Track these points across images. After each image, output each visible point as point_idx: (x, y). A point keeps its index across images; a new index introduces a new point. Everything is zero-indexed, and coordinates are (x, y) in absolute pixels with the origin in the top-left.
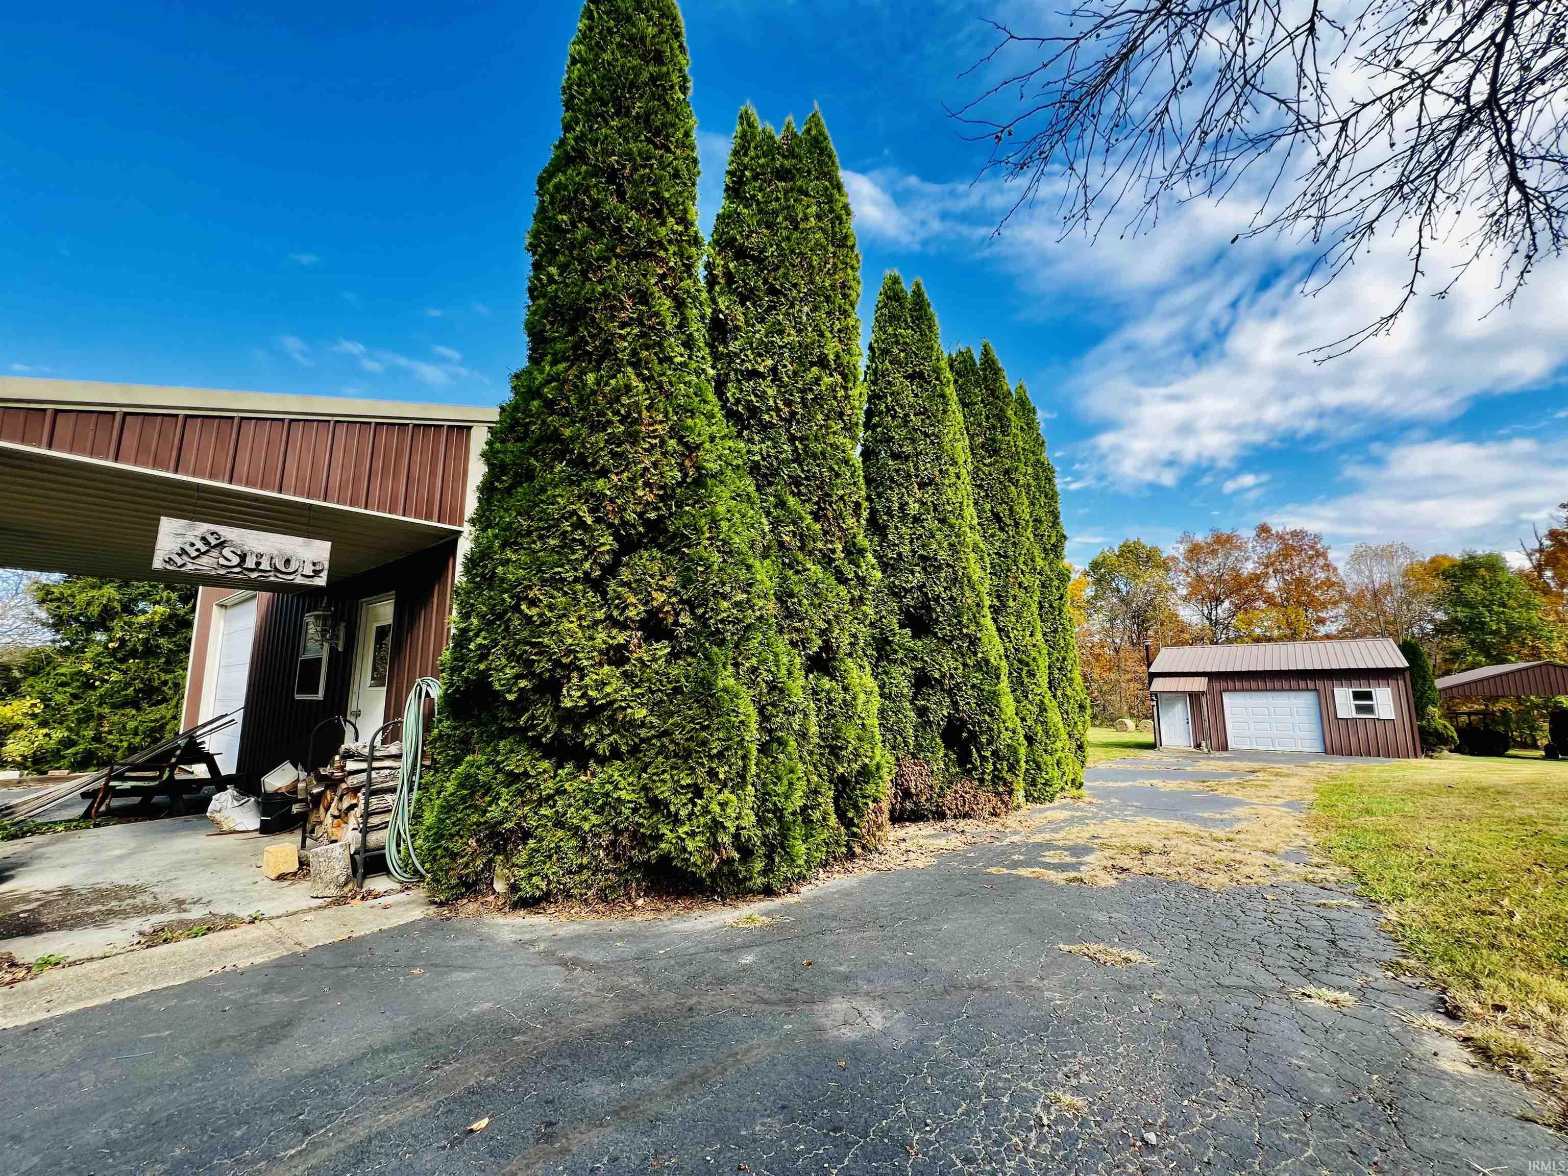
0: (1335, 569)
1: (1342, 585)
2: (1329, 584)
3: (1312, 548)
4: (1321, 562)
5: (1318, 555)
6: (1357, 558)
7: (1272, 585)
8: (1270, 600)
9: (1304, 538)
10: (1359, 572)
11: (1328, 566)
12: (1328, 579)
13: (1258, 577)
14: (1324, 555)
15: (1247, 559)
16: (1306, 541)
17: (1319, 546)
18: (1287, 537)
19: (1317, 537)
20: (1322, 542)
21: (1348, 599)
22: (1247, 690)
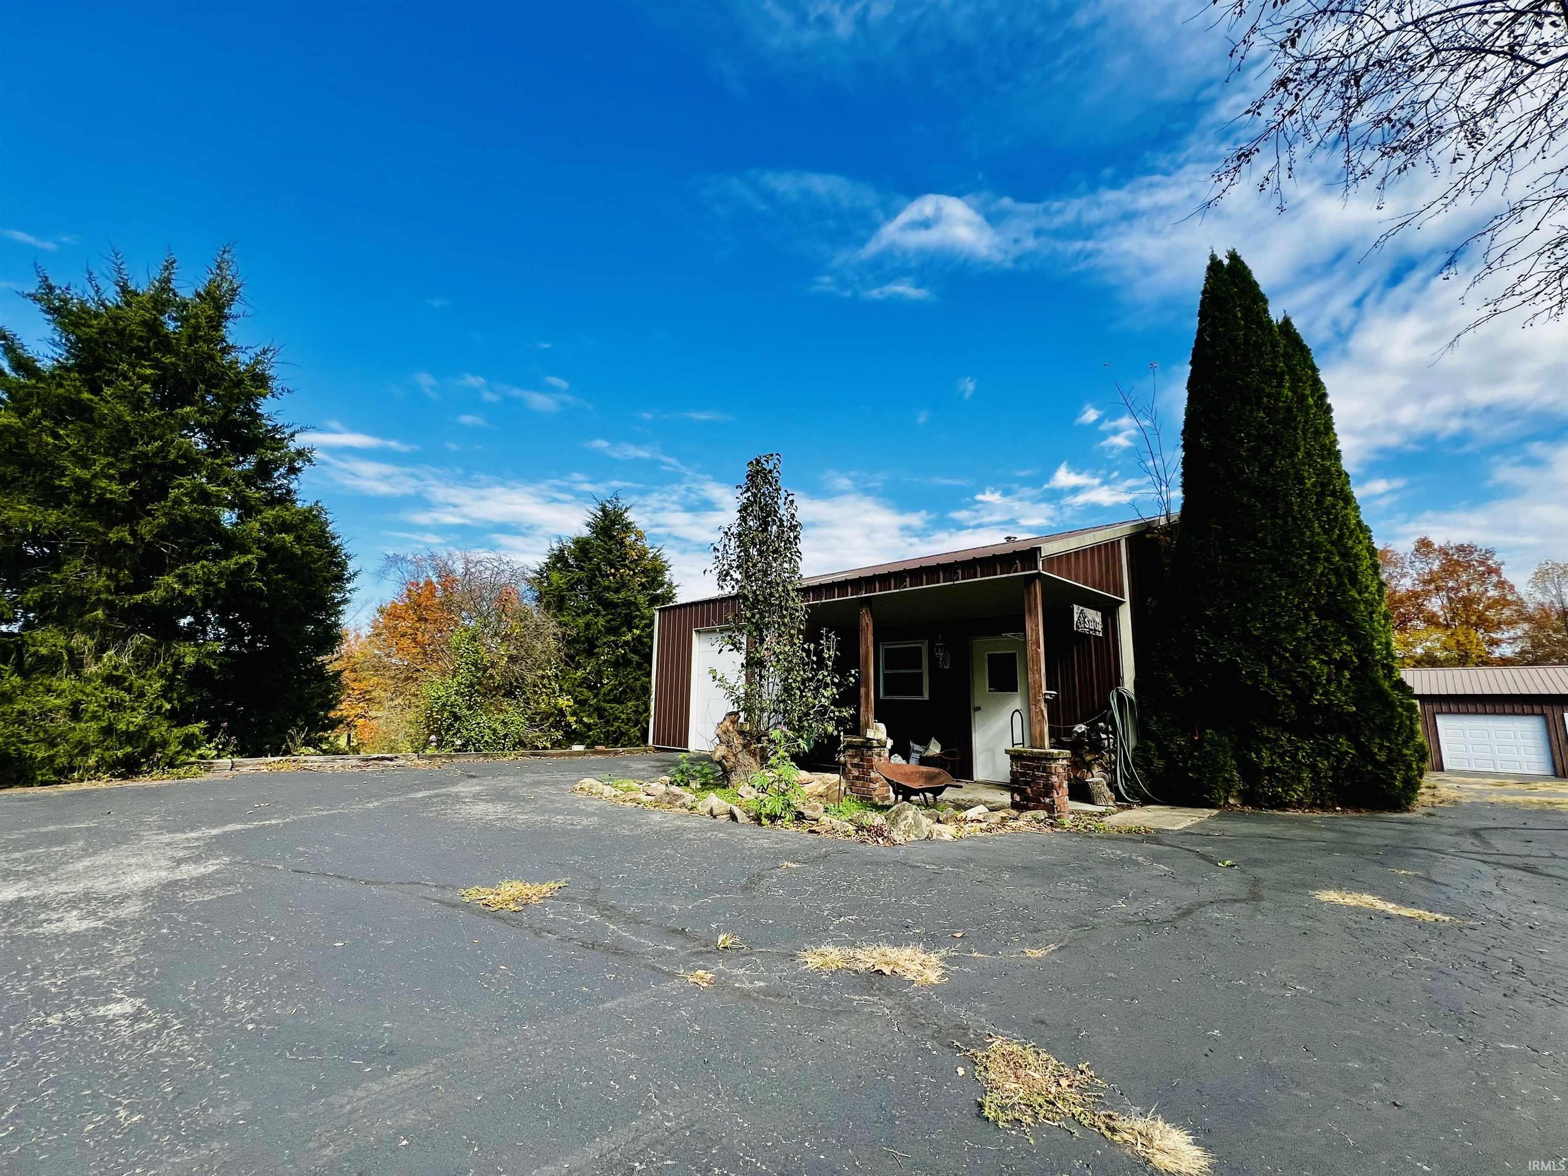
0: (1512, 587)
1: (1520, 603)
2: (1502, 602)
3: (1482, 563)
4: (1495, 579)
5: (1490, 571)
6: (1542, 576)
7: (1435, 605)
8: (1431, 620)
9: (1471, 553)
10: (1545, 591)
11: (1503, 583)
12: (1504, 597)
13: (1416, 595)
14: (1497, 572)
15: (1403, 576)
16: (1475, 556)
17: (1490, 562)
18: (1451, 552)
19: (1490, 552)
20: (1495, 558)
21: (1529, 619)
22: (1463, 713)
